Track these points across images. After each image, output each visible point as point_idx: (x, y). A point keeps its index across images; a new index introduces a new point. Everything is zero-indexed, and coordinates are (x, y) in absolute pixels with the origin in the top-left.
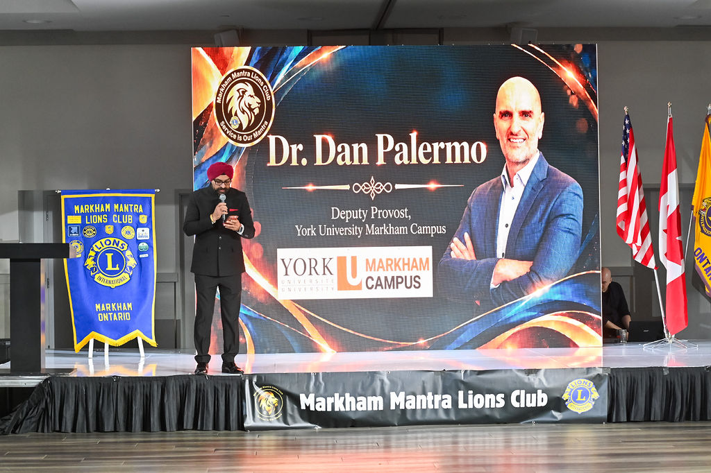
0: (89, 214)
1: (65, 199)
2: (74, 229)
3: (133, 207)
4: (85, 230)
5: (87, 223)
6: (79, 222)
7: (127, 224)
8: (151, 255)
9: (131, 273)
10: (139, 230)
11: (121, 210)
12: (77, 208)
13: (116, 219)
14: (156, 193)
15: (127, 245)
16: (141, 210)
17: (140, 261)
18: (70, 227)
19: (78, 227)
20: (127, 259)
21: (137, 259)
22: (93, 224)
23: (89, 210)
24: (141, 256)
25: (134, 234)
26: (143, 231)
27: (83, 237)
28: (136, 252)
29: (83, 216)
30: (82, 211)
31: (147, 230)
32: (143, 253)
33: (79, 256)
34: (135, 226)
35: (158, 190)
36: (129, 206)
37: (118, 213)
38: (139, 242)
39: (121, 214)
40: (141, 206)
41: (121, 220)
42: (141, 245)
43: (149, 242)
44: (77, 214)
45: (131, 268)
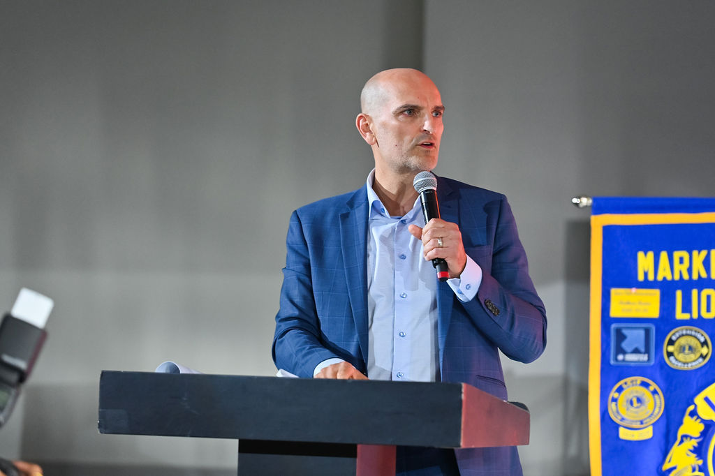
0: (687, 286)
1: (608, 231)
2: (635, 337)
4: (671, 342)
5: (680, 315)
6: (653, 311)
12: (645, 262)
18: (618, 331)
19: (647, 331)
22: (700, 323)
23: (690, 270)
27: (662, 365)
29: (667, 289)
30: (664, 273)
33: (647, 433)
44: (646, 284)
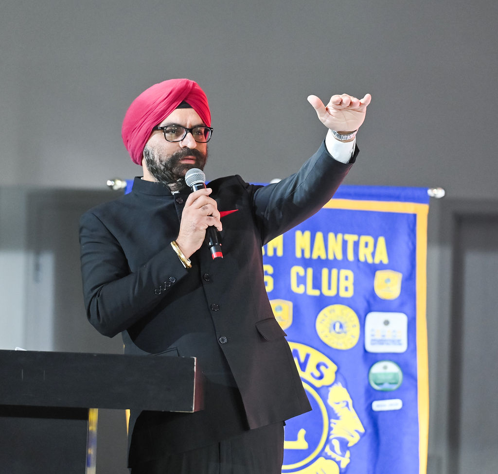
3: (356, 244)
7: (337, 300)
8: (410, 405)
9: (345, 461)
10: (374, 319)
11: (319, 252)
13: (302, 280)
14: (431, 201)
15: (333, 367)
16: (382, 256)
17: (373, 421)
20: (332, 415)
21: (364, 415)
24: (377, 406)
25: (356, 331)
26: (387, 323)
28: (362, 391)
31: (400, 320)
32: (384, 395)
34: (362, 305)
35: (439, 193)
36: (345, 243)
37: (306, 263)
38: (370, 359)
39: (317, 265)
40: (382, 241)
41: (317, 285)
42: (378, 369)
43: (406, 362)
45: (344, 444)
